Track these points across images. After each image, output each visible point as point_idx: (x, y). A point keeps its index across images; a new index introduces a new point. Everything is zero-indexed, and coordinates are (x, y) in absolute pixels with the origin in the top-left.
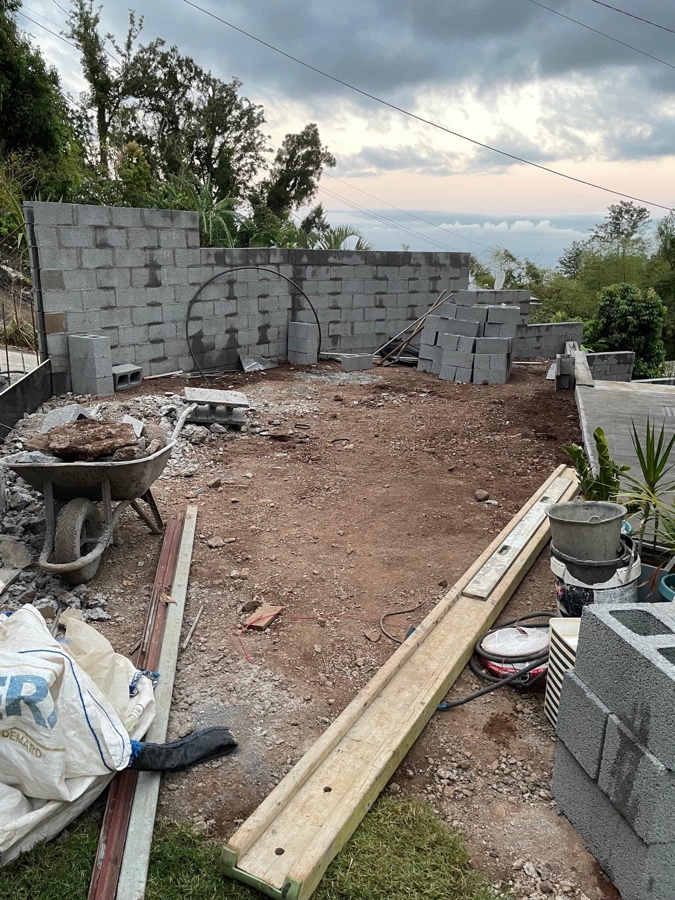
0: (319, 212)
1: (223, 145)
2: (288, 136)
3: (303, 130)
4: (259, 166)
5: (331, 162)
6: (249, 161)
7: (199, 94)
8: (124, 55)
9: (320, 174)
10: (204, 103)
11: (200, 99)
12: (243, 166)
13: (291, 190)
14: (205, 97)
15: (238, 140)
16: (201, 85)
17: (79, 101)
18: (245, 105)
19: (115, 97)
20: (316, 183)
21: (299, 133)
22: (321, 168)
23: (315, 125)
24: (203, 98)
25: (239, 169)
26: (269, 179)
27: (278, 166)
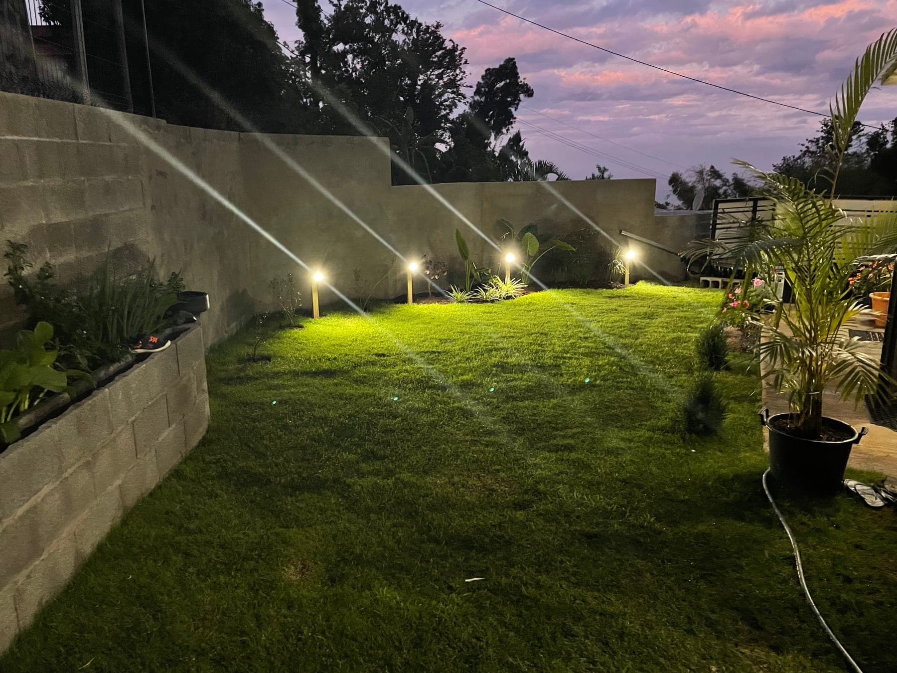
0: (517, 138)
1: (425, 82)
2: (488, 70)
3: (502, 63)
4: (460, 101)
5: (529, 93)
6: (451, 96)
7: (404, 37)
8: (335, 5)
9: (518, 104)
10: (408, 44)
11: (404, 41)
12: (445, 101)
13: (490, 120)
14: (409, 40)
15: (440, 76)
16: (406, 29)
17: (294, 49)
18: (448, 45)
19: (326, 43)
20: (515, 113)
21: (497, 66)
22: (520, 100)
23: (514, 59)
24: (407, 40)
25: (441, 103)
26: (469, 111)
27: (477, 98)
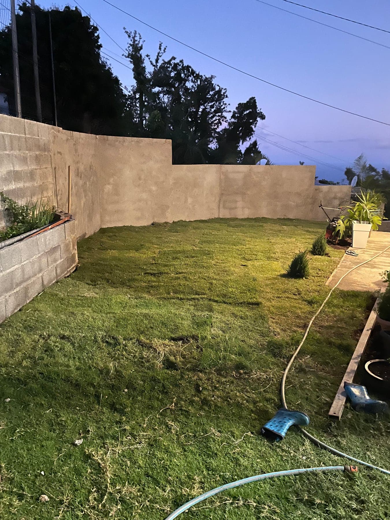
0: (255, 144)
1: (204, 110)
2: (240, 104)
3: (248, 100)
4: (223, 121)
5: (263, 117)
6: (217, 118)
7: (192, 84)
8: (154, 66)
9: (256, 124)
10: (195, 88)
11: (192, 86)
12: (214, 121)
13: (239, 133)
14: (195, 85)
15: (212, 107)
16: (193, 79)
17: (130, 90)
18: (217, 89)
19: (149, 87)
20: (254, 129)
21: (245, 102)
22: (257, 121)
23: (254, 98)
24: (194, 86)
25: (212, 122)
26: (228, 127)
27: (233, 120)
